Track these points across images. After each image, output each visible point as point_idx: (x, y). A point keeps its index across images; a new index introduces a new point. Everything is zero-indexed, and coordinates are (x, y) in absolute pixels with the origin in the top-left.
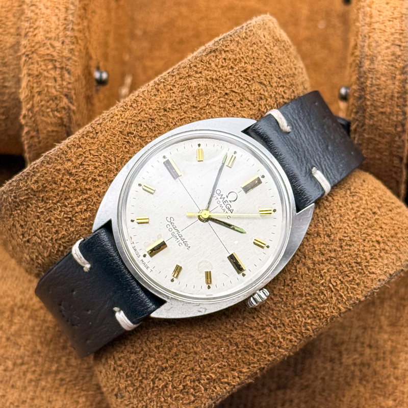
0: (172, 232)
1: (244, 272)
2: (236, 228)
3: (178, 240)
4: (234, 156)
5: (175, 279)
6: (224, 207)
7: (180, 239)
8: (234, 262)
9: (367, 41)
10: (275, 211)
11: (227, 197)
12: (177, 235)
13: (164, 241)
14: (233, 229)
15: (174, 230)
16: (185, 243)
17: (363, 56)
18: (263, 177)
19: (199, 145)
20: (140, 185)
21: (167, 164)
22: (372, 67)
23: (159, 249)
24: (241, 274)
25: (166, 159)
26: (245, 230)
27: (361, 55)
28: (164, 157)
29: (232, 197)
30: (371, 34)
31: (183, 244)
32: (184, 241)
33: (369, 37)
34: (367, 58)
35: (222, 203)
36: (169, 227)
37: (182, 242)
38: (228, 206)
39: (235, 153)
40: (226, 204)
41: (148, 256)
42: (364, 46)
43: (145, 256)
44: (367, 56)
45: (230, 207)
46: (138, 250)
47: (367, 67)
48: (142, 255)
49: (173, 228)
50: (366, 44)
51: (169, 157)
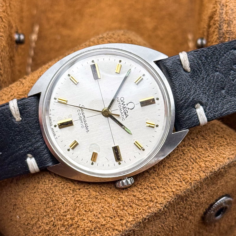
0: (80, 116)
1: (120, 162)
2: (126, 129)
3: (82, 123)
4: (142, 77)
5: (71, 150)
6: (123, 111)
7: (84, 123)
8: (116, 152)
9: (224, 9)
10: (157, 126)
11: (127, 105)
12: (83, 119)
13: (72, 121)
14: (124, 129)
15: (81, 115)
16: (87, 127)
17: (222, 21)
18: (158, 99)
19: (120, 61)
20: (69, 75)
21: (94, 67)
22: (229, 29)
23: (67, 125)
24: (118, 162)
25: (94, 63)
26: (132, 132)
27: (221, 20)
28: (93, 61)
29: (130, 106)
30: (227, 4)
31: (85, 128)
32: (86, 125)
33: (226, 6)
34: (225, 22)
35: (122, 108)
36: (79, 112)
37: (85, 125)
38: (126, 111)
39: (144, 75)
40: (124, 109)
41: (57, 127)
42: (222, 13)
43: (55, 126)
44: (225, 20)
45: (126, 112)
46: (52, 120)
47: (226, 29)
48: (54, 125)
49: (81, 114)
50: (224, 12)
51: (96, 63)
